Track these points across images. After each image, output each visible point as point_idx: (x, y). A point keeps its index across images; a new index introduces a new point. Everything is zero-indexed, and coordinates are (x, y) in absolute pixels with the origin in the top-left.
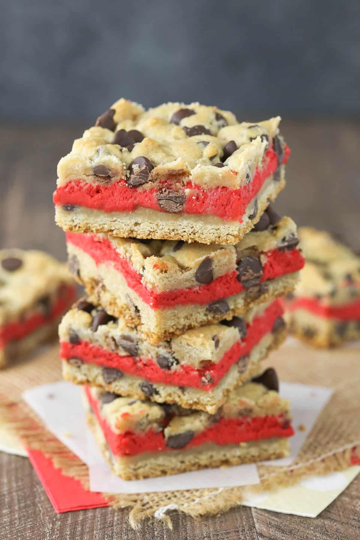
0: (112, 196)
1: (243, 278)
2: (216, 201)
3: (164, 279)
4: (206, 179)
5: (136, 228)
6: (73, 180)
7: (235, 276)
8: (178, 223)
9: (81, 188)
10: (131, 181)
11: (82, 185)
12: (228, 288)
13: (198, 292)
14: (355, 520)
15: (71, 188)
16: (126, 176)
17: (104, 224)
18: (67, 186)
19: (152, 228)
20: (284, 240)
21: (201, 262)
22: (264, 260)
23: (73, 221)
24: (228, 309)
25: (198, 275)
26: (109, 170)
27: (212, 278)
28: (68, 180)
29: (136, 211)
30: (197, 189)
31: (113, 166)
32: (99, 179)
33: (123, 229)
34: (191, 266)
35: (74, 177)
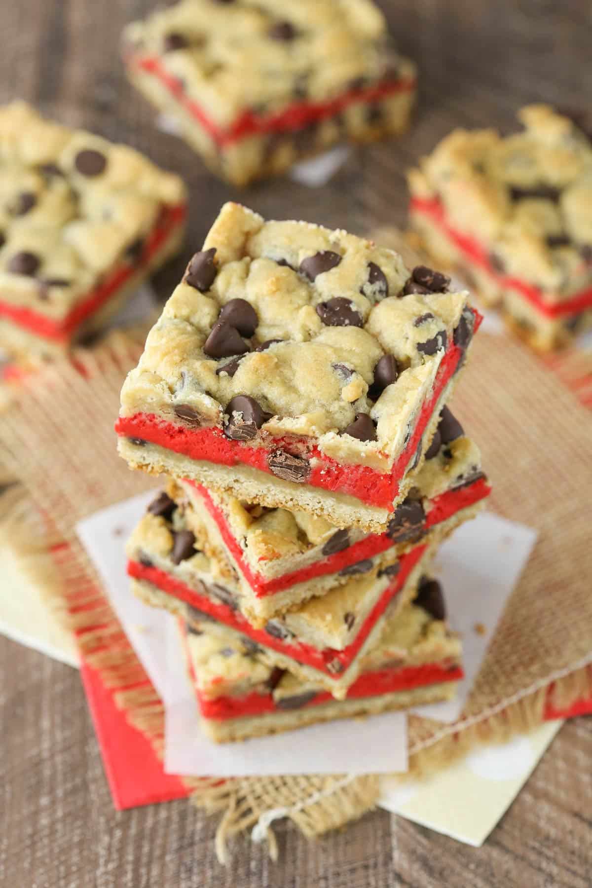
0: (202, 442)
1: (396, 535)
2: (356, 481)
4: (341, 454)
5: (236, 486)
6: (144, 413)
8: (299, 493)
9: (155, 425)
10: (230, 433)
11: (157, 421)
13: (326, 565)
15: (141, 422)
16: (224, 424)
17: (190, 472)
18: (135, 417)
19: (259, 491)
20: (460, 477)
21: (331, 536)
22: (428, 507)
23: (144, 459)
25: (327, 549)
26: (198, 413)
27: (348, 545)
28: (136, 411)
30: (327, 461)
31: (204, 410)
32: (183, 421)
33: (217, 483)
34: (315, 543)
35: (145, 410)
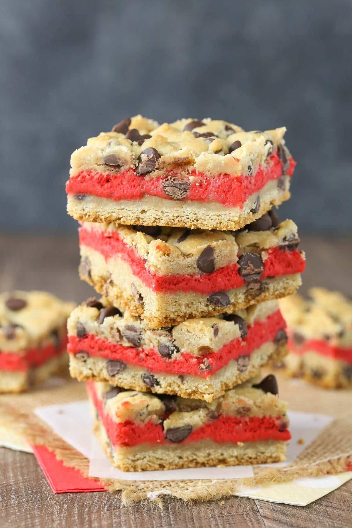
0: (121, 184)
1: (244, 272)
2: (218, 188)
3: (167, 262)
4: (210, 166)
5: (142, 216)
6: (85, 170)
7: (236, 269)
8: (182, 210)
9: (92, 177)
10: (139, 170)
11: (93, 174)
12: (229, 280)
13: (199, 281)
15: (83, 177)
16: (135, 165)
17: (113, 212)
18: (79, 175)
19: (157, 215)
20: (285, 239)
21: (203, 250)
22: (265, 256)
23: (84, 210)
24: (229, 303)
25: (200, 262)
26: (119, 159)
27: (214, 268)
28: (80, 170)
29: (143, 200)
30: (200, 177)
31: (122, 155)
32: (110, 168)
33: (130, 216)
34: (194, 253)
35: (85, 167)
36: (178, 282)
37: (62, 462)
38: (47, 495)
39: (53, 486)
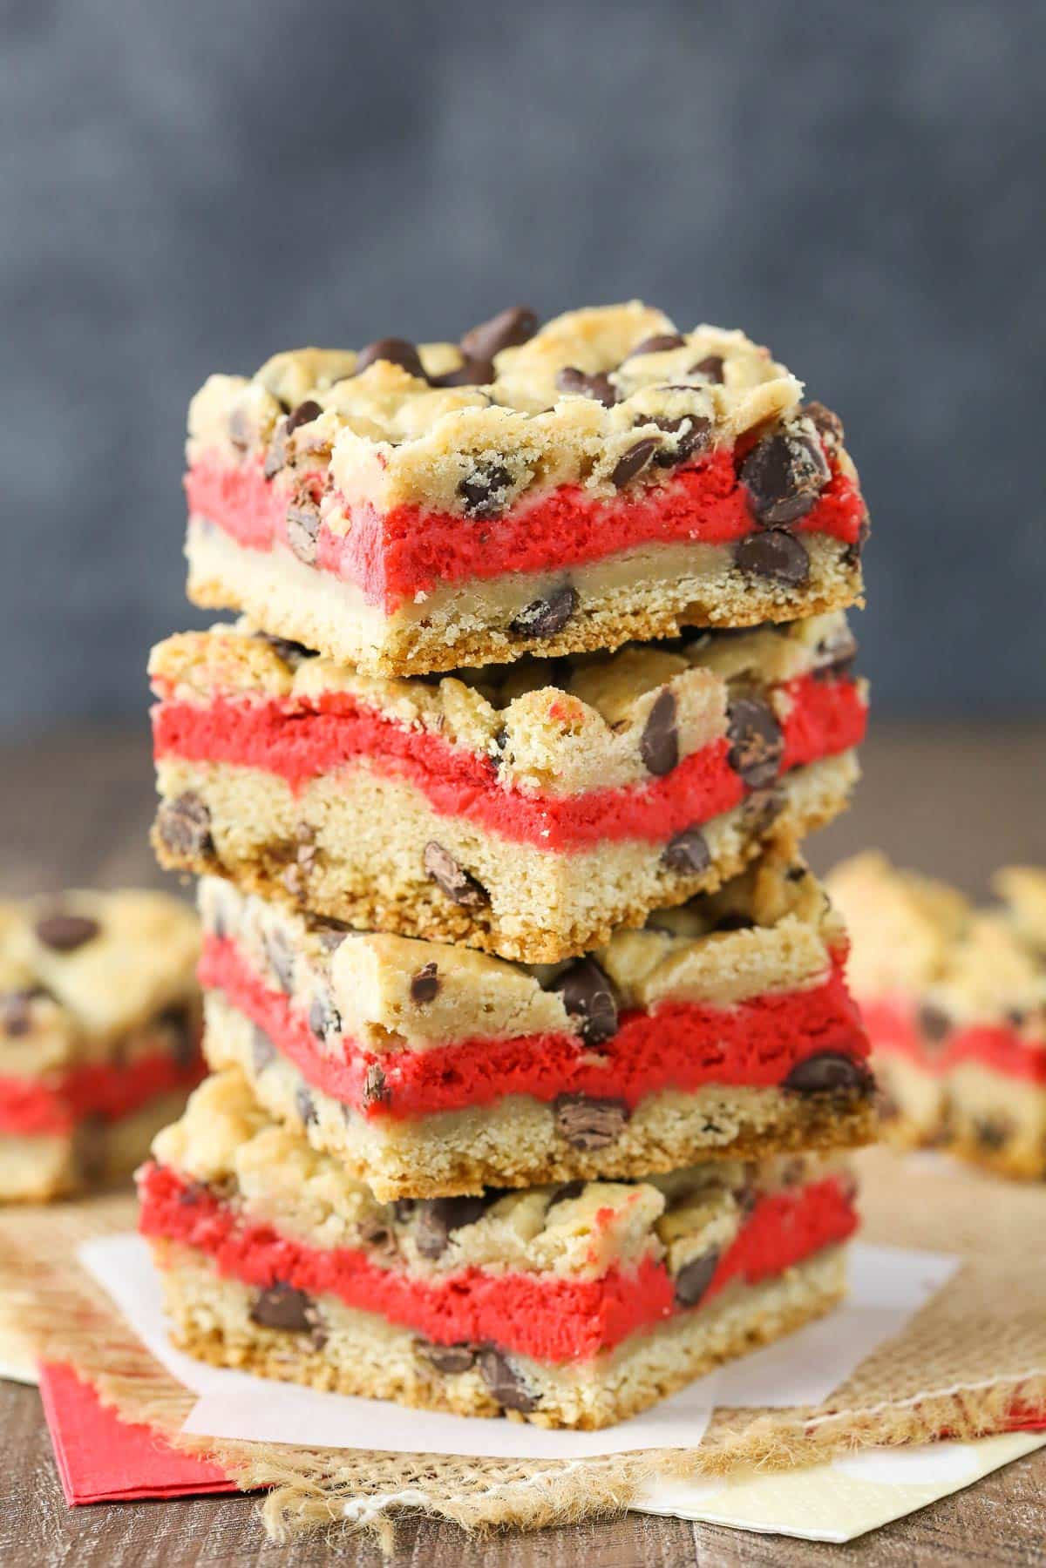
1: (745, 759)
3: (576, 753)
7: (726, 752)
12: (708, 790)
13: (644, 803)
14: (1012, 1548)
20: (821, 648)
21: (652, 704)
22: (784, 705)
24: (707, 861)
25: (647, 744)
27: (675, 756)
36: (601, 813)
37: (114, 1411)
38: (45, 1511)
39: (70, 1483)
